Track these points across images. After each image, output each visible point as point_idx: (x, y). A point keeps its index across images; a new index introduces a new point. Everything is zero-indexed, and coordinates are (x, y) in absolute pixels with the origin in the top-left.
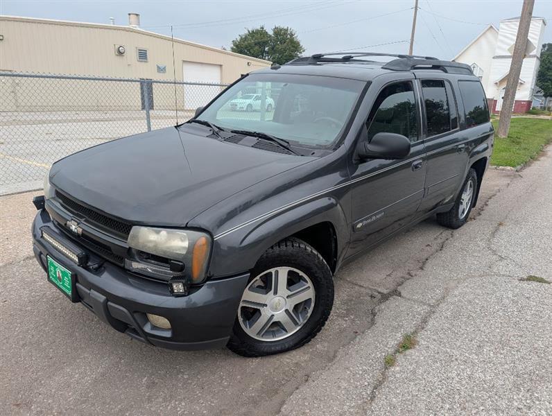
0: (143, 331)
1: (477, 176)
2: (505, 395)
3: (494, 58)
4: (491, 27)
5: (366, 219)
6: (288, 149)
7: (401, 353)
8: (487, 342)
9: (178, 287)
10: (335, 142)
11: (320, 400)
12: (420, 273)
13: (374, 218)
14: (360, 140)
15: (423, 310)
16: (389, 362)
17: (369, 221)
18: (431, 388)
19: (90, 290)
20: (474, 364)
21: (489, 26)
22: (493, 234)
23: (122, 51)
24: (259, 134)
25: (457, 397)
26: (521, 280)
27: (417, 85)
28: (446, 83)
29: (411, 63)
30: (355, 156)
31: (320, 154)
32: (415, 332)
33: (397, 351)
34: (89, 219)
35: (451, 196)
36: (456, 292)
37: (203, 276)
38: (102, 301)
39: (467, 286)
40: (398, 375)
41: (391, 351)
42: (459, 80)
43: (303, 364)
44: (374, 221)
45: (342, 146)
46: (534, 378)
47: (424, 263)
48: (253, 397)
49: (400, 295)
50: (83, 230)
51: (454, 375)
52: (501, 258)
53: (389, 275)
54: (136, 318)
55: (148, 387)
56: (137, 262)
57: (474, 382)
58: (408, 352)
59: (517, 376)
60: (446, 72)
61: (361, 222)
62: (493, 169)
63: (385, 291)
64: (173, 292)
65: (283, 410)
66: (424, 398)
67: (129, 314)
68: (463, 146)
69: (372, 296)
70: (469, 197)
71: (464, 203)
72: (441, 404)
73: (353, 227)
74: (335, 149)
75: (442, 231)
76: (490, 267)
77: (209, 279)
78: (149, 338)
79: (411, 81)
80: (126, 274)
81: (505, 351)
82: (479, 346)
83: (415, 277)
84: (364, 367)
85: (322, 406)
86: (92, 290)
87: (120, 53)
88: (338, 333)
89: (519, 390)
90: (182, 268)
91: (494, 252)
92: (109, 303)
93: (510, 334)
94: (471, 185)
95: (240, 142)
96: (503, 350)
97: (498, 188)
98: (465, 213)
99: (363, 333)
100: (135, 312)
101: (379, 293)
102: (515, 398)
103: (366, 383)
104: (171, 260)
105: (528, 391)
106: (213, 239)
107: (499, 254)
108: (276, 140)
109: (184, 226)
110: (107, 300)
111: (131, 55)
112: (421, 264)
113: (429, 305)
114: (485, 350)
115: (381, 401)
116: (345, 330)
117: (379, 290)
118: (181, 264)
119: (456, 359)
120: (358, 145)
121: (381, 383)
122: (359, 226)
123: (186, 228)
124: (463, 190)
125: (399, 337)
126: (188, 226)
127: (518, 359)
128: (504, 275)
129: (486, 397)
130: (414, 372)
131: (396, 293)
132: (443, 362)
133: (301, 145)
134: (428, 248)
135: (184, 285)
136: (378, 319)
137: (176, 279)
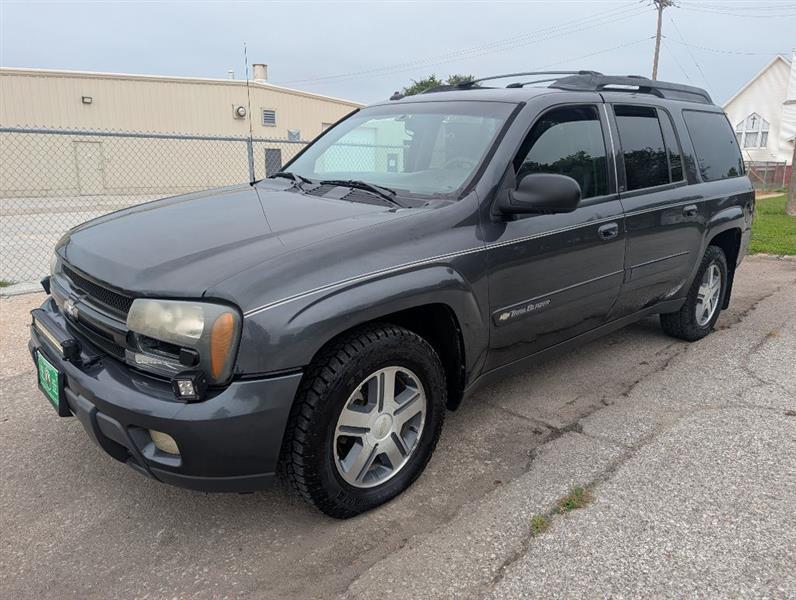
0: (142, 456)
1: (727, 258)
2: (726, 587)
3: (785, 104)
4: (779, 58)
5: (517, 308)
6: (391, 200)
7: (562, 513)
8: (711, 504)
9: (187, 388)
10: (461, 189)
11: (414, 576)
12: (620, 400)
13: (531, 308)
14: (503, 186)
15: (615, 452)
16: (540, 526)
17: (523, 311)
18: (599, 569)
19: (78, 395)
20: (680, 536)
21: (777, 57)
22: (756, 348)
23: (242, 113)
24: (355, 183)
25: (640, 584)
26: (788, 414)
27: (606, 112)
28: (660, 113)
29: (598, 82)
30: (493, 211)
31: (435, 205)
32: (593, 484)
33: (556, 511)
34: (92, 297)
35: (680, 287)
36: (674, 430)
37: (227, 374)
38: (89, 410)
39: (695, 421)
40: (548, 547)
41: (545, 510)
42: (683, 110)
43: (402, 524)
44: (532, 313)
45: (472, 194)
46: (783, 563)
47: (631, 387)
48: (312, 566)
49: (580, 430)
50: (80, 311)
51: (643, 551)
52: (762, 383)
53: (571, 403)
54: (132, 436)
55: (163, 543)
56: (140, 352)
57: (676, 563)
58: (573, 513)
59: (753, 558)
60: (661, 96)
61: (507, 311)
62: (773, 259)
63: (559, 426)
64: (180, 395)
65: (351, 587)
66: (583, 583)
67: (122, 430)
68: (695, 207)
69: (535, 432)
70: (714, 291)
71: (706, 302)
72: (610, 594)
73: (494, 320)
74: (460, 199)
75: (670, 343)
76: (740, 395)
77: (237, 377)
78: (152, 469)
79: (596, 106)
80: (129, 374)
81: (740, 520)
82: (697, 510)
83: (611, 407)
84: (497, 532)
85: (414, 586)
86: (80, 396)
87: (240, 116)
88: (469, 481)
89: (753, 580)
90: (196, 361)
91: (751, 374)
92: (99, 414)
93: (755, 494)
94: (715, 273)
95: (327, 194)
96: (737, 516)
97: (776, 286)
98: (710, 317)
99: (508, 482)
100: (131, 426)
101: (549, 427)
102: (742, 592)
103: (493, 556)
104: (181, 347)
105: (768, 582)
106: (242, 316)
107: (760, 377)
108: (378, 189)
109: (200, 296)
110: (96, 410)
111: (257, 117)
112: (624, 390)
113: (625, 446)
114: (705, 516)
115: (512, 583)
116: (481, 478)
117: (550, 423)
118: (195, 353)
119: (652, 528)
120: (499, 193)
121: (517, 557)
122: (504, 317)
123: (203, 299)
124: (700, 279)
125: (564, 490)
126: (206, 295)
127: (761, 532)
128: (760, 407)
129: (690, 588)
130: (575, 544)
131: (575, 428)
132: (629, 530)
133: (412, 196)
134: (644, 367)
135: (194, 384)
136: (537, 465)
137: (183, 375)
